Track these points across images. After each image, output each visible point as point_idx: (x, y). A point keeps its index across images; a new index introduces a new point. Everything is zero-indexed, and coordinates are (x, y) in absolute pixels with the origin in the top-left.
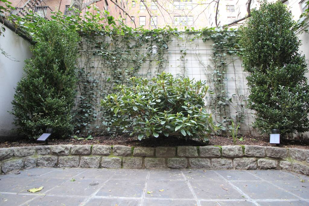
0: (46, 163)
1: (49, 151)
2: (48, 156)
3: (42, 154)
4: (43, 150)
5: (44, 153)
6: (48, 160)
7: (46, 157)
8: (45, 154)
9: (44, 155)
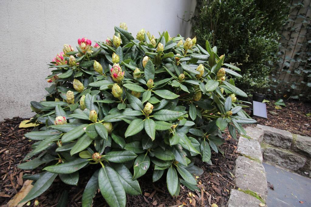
0: (280, 160)
1: (289, 144)
2: (286, 152)
3: (272, 145)
4: (277, 139)
5: (278, 144)
6: (285, 157)
7: (282, 152)
8: (280, 147)
9: (276, 146)
